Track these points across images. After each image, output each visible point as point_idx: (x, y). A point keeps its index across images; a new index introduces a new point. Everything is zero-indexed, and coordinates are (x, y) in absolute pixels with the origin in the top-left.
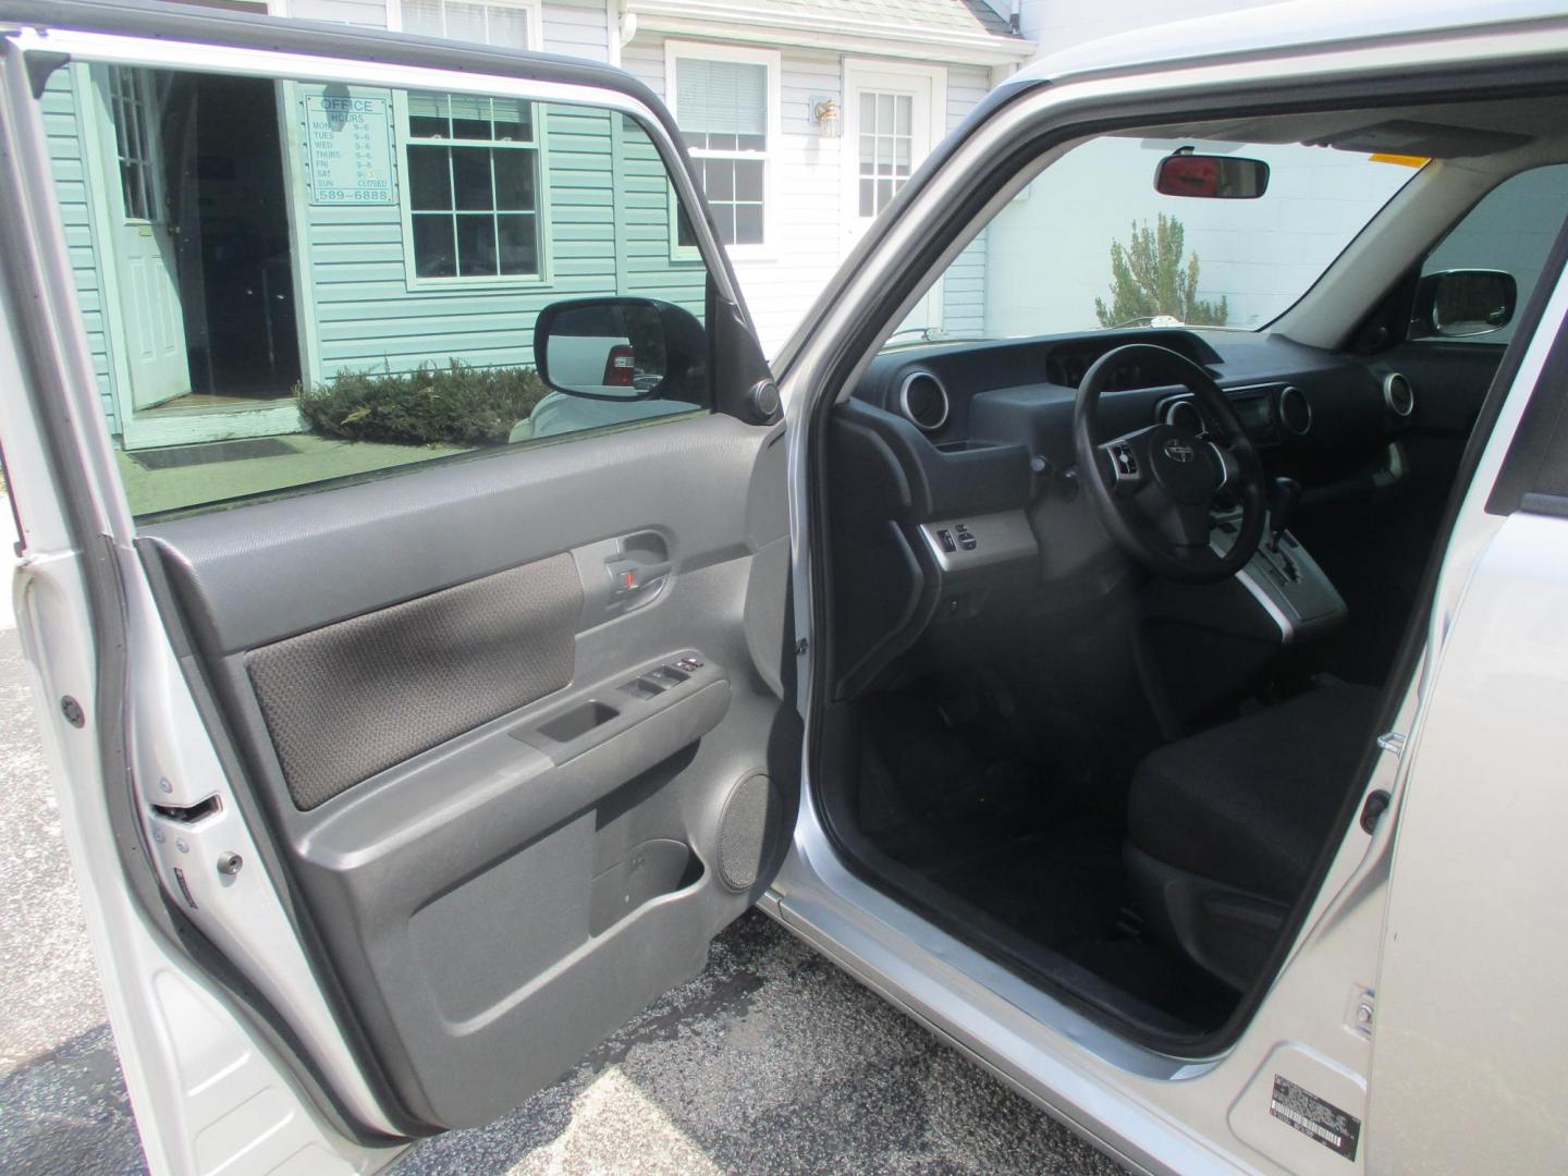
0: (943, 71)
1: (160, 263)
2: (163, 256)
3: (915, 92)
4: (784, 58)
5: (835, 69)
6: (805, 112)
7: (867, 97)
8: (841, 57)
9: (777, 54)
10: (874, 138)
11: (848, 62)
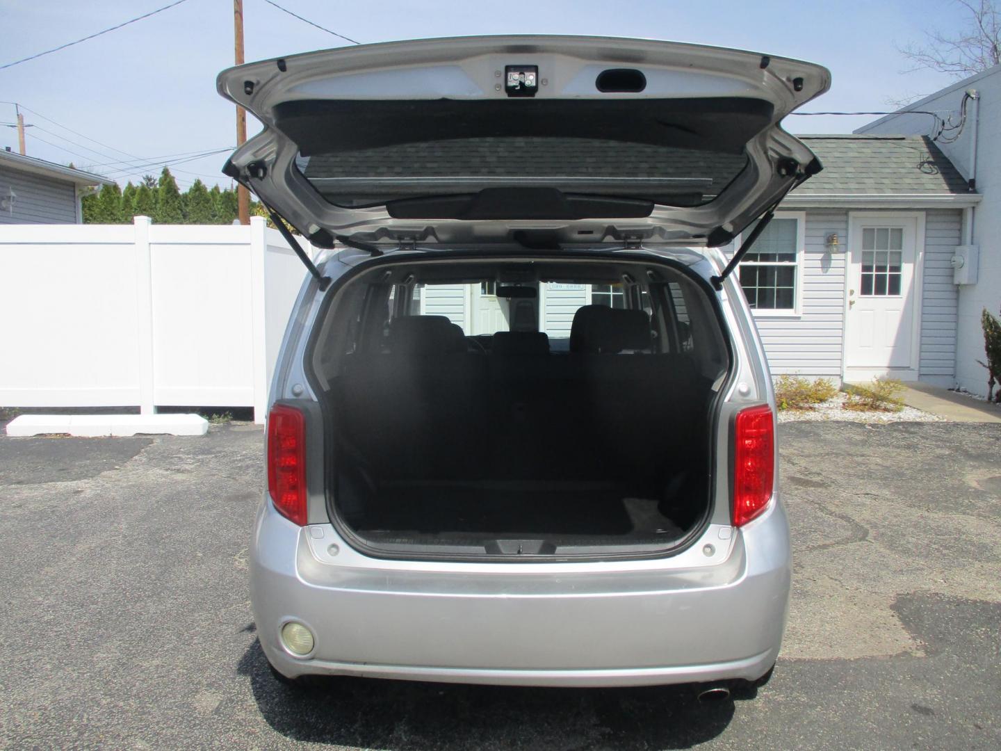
0: (923, 213)
1: (500, 311)
2: (502, 309)
3: (905, 226)
4: (807, 214)
5: (843, 218)
6: (822, 241)
7: (868, 232)
8: (846, 212)
9: (803, 213)
10: (873, 252)
11: (851, 214)
